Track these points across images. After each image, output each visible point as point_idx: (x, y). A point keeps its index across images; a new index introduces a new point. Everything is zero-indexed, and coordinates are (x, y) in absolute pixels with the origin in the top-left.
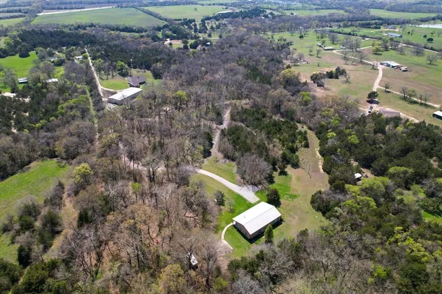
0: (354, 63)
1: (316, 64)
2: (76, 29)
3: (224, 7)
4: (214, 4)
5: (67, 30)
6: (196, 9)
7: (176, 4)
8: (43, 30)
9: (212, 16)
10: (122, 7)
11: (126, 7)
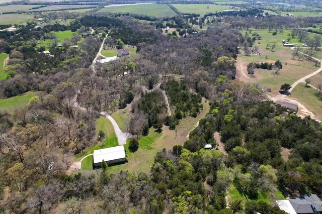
0: (301, 59)
1: (265, 57)
2: (116, 16)
3: (231, 7)
4: (226, 5)
5: (109, 17)
6: (208, 8)
7: (198, 3)
8: (97, 16)
9: (214, 13)
10: (159, 3)
11: (161, 3)
